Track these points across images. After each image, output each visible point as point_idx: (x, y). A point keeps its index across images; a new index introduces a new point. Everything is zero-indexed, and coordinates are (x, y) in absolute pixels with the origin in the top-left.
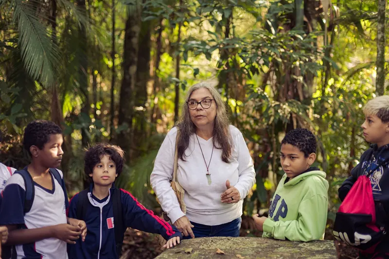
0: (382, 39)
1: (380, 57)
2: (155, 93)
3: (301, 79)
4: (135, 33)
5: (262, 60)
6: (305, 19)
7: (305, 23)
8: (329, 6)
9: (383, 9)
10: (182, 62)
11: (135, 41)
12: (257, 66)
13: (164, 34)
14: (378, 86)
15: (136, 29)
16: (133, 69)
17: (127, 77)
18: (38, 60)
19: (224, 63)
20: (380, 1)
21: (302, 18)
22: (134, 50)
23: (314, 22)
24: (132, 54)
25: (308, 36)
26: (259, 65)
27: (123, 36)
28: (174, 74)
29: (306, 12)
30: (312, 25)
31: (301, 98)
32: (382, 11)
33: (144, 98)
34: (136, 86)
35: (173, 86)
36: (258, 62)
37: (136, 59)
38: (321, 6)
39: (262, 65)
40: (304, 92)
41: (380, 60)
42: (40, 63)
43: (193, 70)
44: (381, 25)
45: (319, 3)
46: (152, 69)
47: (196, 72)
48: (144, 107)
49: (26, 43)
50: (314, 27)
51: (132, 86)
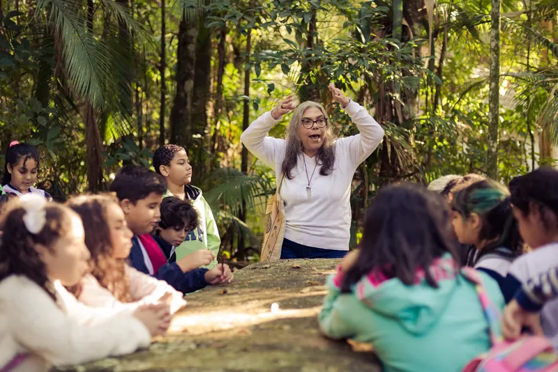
0: (496, 48)
1: (494, 70)
2: (217, 116)
3: (397, 96)
4: (192, 37)
5: (348, 74)
6: (405, 23)
7: (404, 26)
8: (435, 7)
9: (497, 11)
10: (253, 76)
11: (192, 48)
12: (344, 81)
13: (228, 38)
14: (491, 105)
15: (194, 33)
16: (190, 85)
17: (182, 95)
18: (85, 74)
19: (305, 77)
20: (494, 2)
21: (401, 22)
22: (191, 60)
23: (416, 26)
24: (189, 65)
25: (407, 45)
26: (347, 79)
27: (176, 41)
28: (242, 91)
29: (405, 14)
30: (413, 30)
31: (401, 120)
32: (497, 13)
33: (203, 123)
34: (193, 106)
35: (240, 107)
36: (344, 77)
37: (193, 72)
38: (425, 7)
39: (350, 80)
40: (403, 113)
41: (494, 73)
42: (87, 78)
43: (266, 85)
44: (494, 31)
45: (423, 4)
46: (213, 84)
47: (271, 88)
48: (203, 134)
49: (71, 54)
50: (416, 32)
51: (189, 107)
